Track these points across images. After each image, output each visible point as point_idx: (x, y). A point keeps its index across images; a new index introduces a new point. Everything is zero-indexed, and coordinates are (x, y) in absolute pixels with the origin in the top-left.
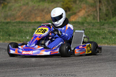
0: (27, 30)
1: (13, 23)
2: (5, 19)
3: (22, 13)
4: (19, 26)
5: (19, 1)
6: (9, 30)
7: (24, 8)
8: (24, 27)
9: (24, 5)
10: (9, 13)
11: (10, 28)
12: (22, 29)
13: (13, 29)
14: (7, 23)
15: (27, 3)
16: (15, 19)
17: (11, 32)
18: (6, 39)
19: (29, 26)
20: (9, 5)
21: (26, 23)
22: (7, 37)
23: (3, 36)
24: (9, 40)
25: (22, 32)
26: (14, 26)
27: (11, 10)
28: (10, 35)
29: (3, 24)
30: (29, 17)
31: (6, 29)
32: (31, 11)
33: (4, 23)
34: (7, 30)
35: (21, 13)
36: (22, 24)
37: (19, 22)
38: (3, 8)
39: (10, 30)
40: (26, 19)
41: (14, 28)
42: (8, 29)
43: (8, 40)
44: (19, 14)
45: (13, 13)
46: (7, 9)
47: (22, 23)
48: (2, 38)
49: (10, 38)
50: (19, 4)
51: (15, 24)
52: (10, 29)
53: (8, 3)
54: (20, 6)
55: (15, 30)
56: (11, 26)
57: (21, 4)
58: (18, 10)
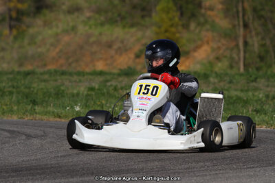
0: (75, 92)
1: (41, 74)
2: (21, 65)
3: (61, 51)
4: (56, 80)
5: (54, 23)
6: (32, 89)
7: (66, 39)
8: (67, 83)
9: (66, 32)
10: (31, 50)
11: (35, 85)
12: (62, 88)
13: (42, 89)
14: (27, 74)
15: (74, 28)
16: (45, 65)
17: (37, 94)
18: (26, 111)
19: (80, 81)
20: (31, 31)
21: (71, 74)
22: (29, 107)
23: (18, 103)
24: (33, 115)
25: (63, 96)
26: (45, 81)
27: (35, 43)
28: (34, 103)
29: (18, 77)
30: (77, 61)
31: (26, 87)
32: (81, 47)
33: (19, 73)
34: (27, 91)
35: (57, 50)
36: (63, 77)
37: (56, 72)
38: (16, 38)
39: (35, 91)
40: (70, 64)
41: (43, 85)
42: (29, 88)
43: (31, 114)
44: (53, 53)
45: (39, 50)
46: (26, 41)
47: (63, 73)
48: (15, 108)
49: (34, 109)
50: (55, 30)
51: (46, 77)
52: (34, 88)
53: (28, 27)
54: (57, 35)
55: (45, 90)
56: (36, 80)
57: (59, 31)
58: (52, 45)
